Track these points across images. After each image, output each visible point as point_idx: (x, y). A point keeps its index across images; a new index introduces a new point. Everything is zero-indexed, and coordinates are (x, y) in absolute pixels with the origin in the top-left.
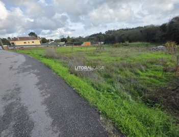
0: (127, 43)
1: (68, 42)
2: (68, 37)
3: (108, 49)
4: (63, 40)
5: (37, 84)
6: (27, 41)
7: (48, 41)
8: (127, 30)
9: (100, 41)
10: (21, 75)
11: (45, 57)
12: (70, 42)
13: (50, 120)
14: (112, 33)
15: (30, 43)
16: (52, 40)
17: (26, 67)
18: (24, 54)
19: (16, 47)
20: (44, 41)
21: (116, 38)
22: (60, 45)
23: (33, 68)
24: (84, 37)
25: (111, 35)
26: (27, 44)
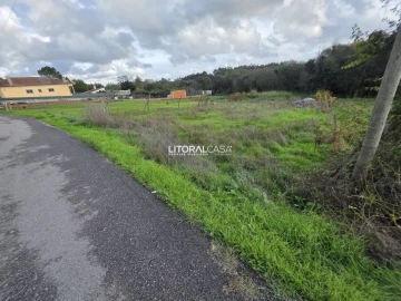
0: (254, 92)
1: (138, 89)
2: (138, 80)
3: (220, 104)
4: (126, 86)
5: (65, 190)
6: (35, 89)
7: (90, 88)
8: (252, 68)
9: (205, 89)
10: (19, 170)
11: (84, 124)
12: (142, 90)
13: (99, 272)
14: (227, 73)
16: (99, 86)
17: (33, 150)
18: (26, 118)
19: (5, 103)
20: (79, 88)
21: (235, 82)
22: (121, 98)
23: (52, 152)
24: (172, 80)
25: (224, 77)
26: (36, 94)
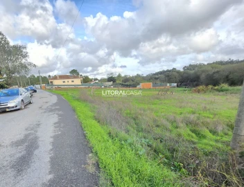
0: (225, 86)
1: (117, 82)
2: (119, 76)
4: (111, 79)
6: (66, 80)
7: (91, 80)
11: (78, 100)
12: (120, 82)
14: (196, 69)
15: (69, 82)
16: (96, 79)
19: (54, 87)
20: (86, 80)
21: (203, 76)
25: (192, 72)
26: (66, 83)
